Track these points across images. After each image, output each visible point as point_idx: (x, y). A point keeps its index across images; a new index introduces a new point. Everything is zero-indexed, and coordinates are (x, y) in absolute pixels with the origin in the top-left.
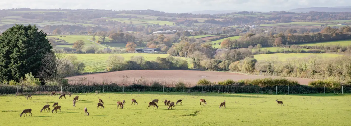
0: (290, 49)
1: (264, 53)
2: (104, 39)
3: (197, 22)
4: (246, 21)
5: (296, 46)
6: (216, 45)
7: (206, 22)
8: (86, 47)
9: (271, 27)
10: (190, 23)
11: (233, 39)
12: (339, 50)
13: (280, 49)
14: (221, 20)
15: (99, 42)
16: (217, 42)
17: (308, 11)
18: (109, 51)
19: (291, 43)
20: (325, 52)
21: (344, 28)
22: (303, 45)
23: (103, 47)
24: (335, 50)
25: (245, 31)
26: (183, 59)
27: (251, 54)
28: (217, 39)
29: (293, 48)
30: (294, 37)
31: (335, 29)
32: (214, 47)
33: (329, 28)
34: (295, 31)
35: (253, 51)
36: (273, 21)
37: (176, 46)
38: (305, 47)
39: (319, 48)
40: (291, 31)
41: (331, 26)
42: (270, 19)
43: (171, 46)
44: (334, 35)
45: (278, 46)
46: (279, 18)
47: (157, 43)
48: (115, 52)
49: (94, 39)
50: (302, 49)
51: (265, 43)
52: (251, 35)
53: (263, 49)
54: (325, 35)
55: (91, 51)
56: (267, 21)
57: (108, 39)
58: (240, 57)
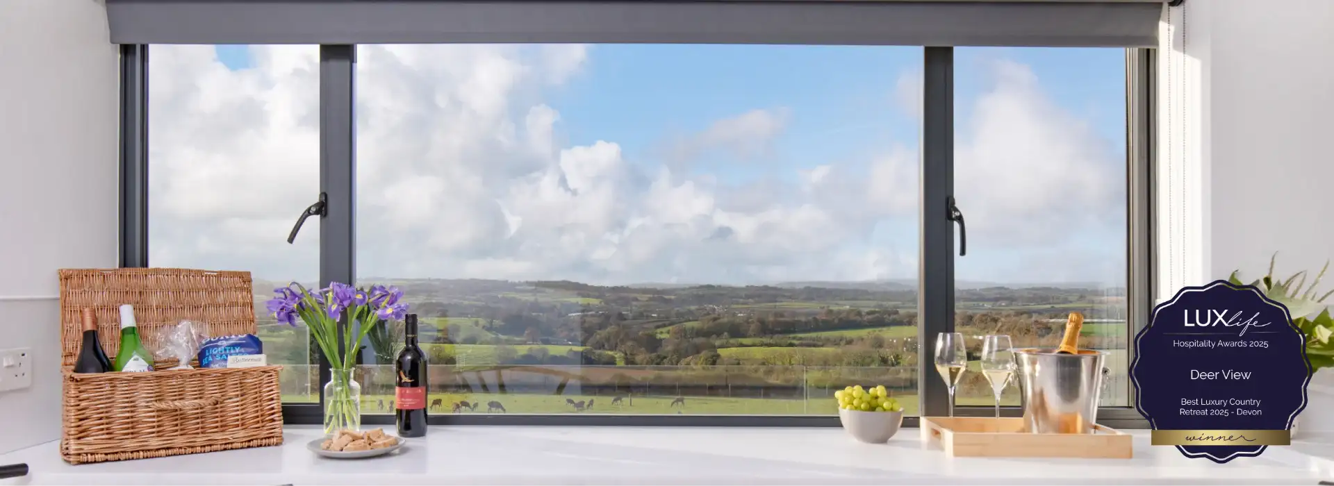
0: (771, 341)
1: (733, 346)
2: (492, 322)
3: (636, 299)
4: (712, 300)
5: (781, 336)
6: (662, 334)
7: (650, 299)
8: (462, 335)
9: (748, 309)
10: (626, 302)
11: (689, 325)
12: (843, 343)
13: (758, 340)
14: (673, 297)
15: (484, 327)
16: (664, 330)
17: (802, 287)
18: (498, 342)
19: (772, 332)
20: (822, 346)
21: (852, 310)
22: (792, 336)
23: (490, 336)
24: (836, 343)
25: (708, 314)
26: (610, 353)
27: (714, 348)
28: (664, 326)
29: (777, 338)
30: (779, 323)
31: (839, 312)
32: (659, 336)
33: (831, 311)
34: (782, 316)
35: (717, 343)
36: (750, 300)
37: (600, 335)
38: (794, 338)
39: (814, 340)
40: (776, 315)
41: (835, 308)
42: (748, 297)
43: (592, 335)
44: (836, 321)
45: (755, 336)
46: (759, 296)
47: (572, 330)
48: (508, 342)
49: (477, 323)
50: (789, 342)
51: (736, 331)
52: (715, 319)
53: (732, 341)
54: (823, 321)
55: (471, 340)
56: (741, 300)
57: (497, 322)
58: (697, 350)
